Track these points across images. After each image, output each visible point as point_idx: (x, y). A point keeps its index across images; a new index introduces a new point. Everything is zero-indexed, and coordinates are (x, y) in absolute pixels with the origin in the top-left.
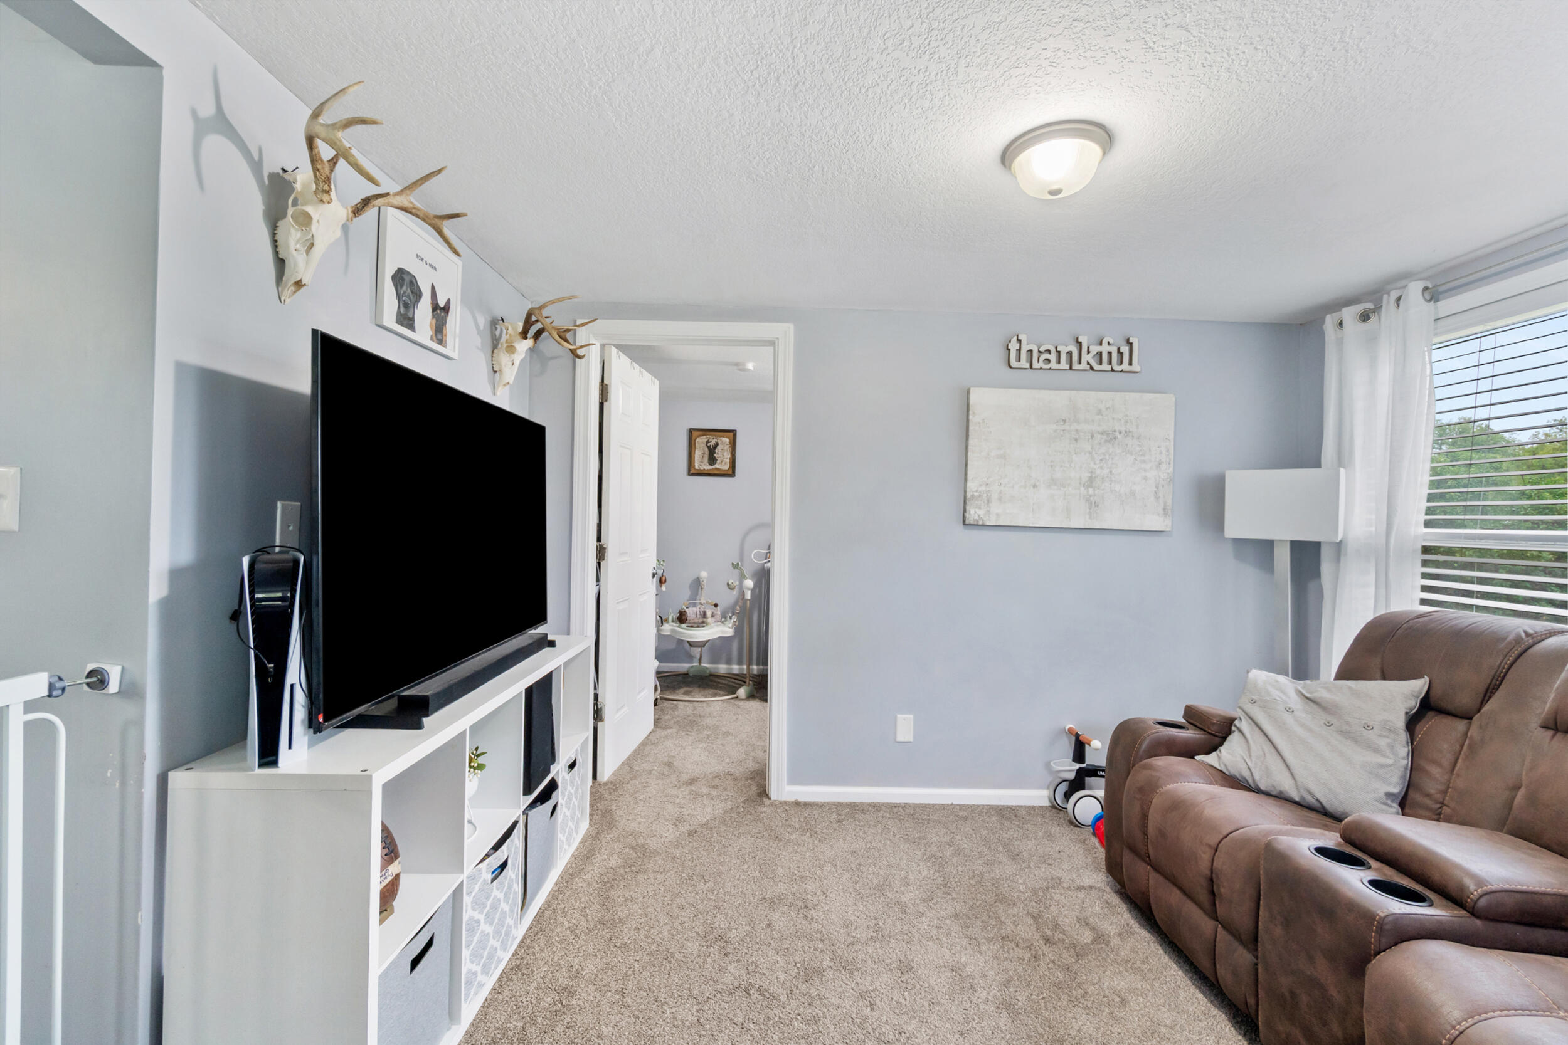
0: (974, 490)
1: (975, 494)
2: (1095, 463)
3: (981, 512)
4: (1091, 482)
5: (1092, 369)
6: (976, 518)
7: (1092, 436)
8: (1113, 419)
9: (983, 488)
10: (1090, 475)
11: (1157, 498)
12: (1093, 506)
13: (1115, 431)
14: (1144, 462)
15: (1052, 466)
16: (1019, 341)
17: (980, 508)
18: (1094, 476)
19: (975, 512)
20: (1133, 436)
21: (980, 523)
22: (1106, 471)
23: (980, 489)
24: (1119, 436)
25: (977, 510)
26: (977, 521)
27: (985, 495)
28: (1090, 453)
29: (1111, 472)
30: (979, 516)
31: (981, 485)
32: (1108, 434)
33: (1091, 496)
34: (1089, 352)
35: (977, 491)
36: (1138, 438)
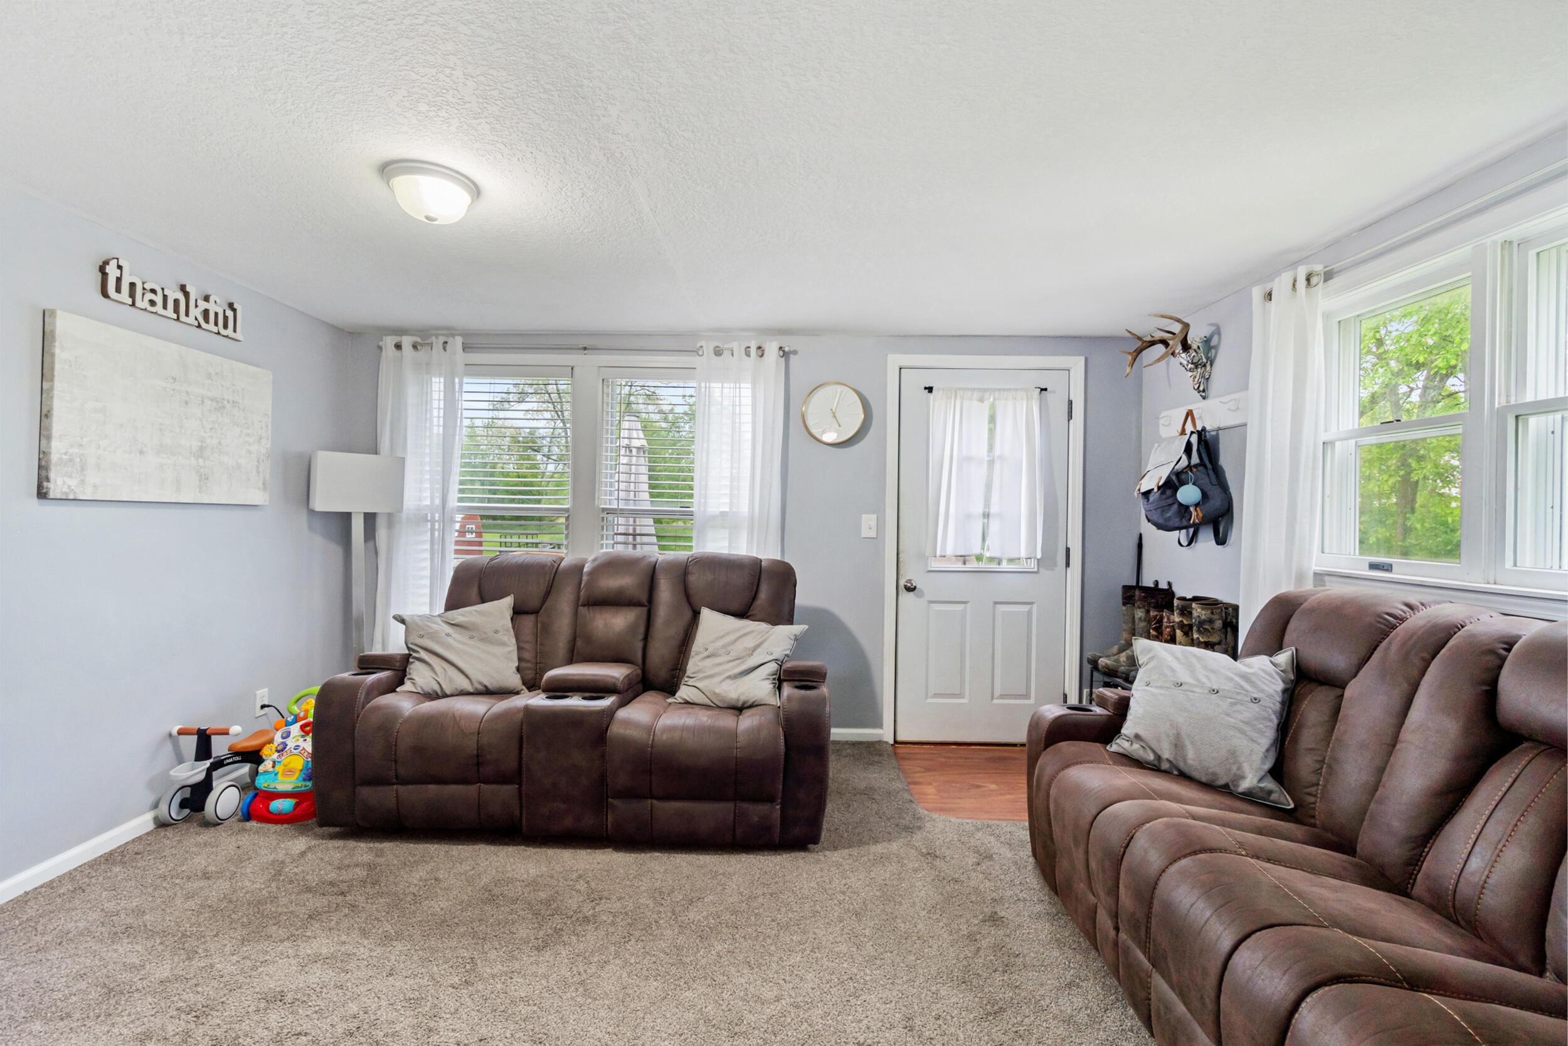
0: (63, 451)
1: (64, 457)
2: (205, 432)
3: (73, 483)
4: (201, 452)
5: (199, 326)
6: (65, 490)
7: (203, 402)
8: (223, 386)
9: (75, 450)
10: (200, 444)
11: (258, 472)
12: (204, 478)
13: (224, 399)
14: (248, 435)
15: (161, 429)
16: (120, 267)
17: (71, 477)
18: (204, 445)
19: (64, 483)
20: (239, 408)
21: (71, 497)
22: (215, 441)
23: (71, 451)
24: (228, 406)
25: (65, 479)
26: (67, 494)
27: (78, 460)
28: (201, 420)
29: (220, 443)
30: (69, 487)
31: (72, 446)
32: (217, 402)
33: (201, 467)
34: (196, 306)
35: (66, 454)
36: (244, 410)
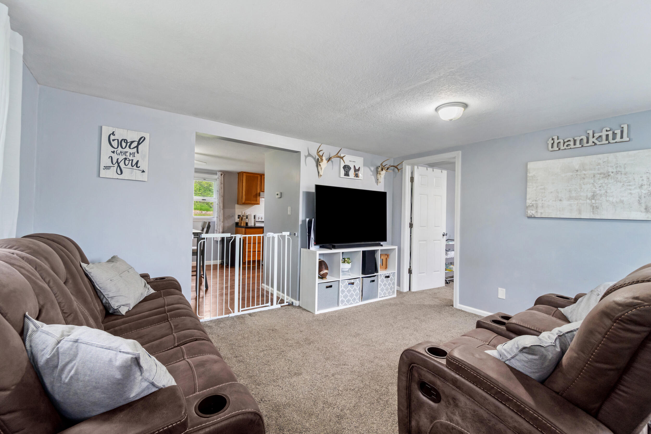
0: (530, 203)
1: (530, 205)
2: (596, 188)
3: (533, 212)
4: (593, 197)
5: (595, 144)
6: (531, 214)
7: (594, 176)
8: (608, 166)
9: (534, 202)
10: (593, 194)
11: (640, 203)
12: (595, 208)
13: (609, 172)
14: (630, 185)
15: (570, 191)
16: (553, 139)
17: (533, 210)
18: (595, 194)
19: (530, 212)
20: (621, 173)
21: (533, 216)
22: (603, 192)
23: (533, 202)
24: (612, 174)
25: (531, 211)
26: (531, 215)
27: (535, 205)
28: (593, 184)
29: (606, 192)
30: (532, 213)
31: (533, 201)
32: (604, 174)
33: (593, 203)
34: (593, 137)
35: (531, 204)
36: (625, 174)
